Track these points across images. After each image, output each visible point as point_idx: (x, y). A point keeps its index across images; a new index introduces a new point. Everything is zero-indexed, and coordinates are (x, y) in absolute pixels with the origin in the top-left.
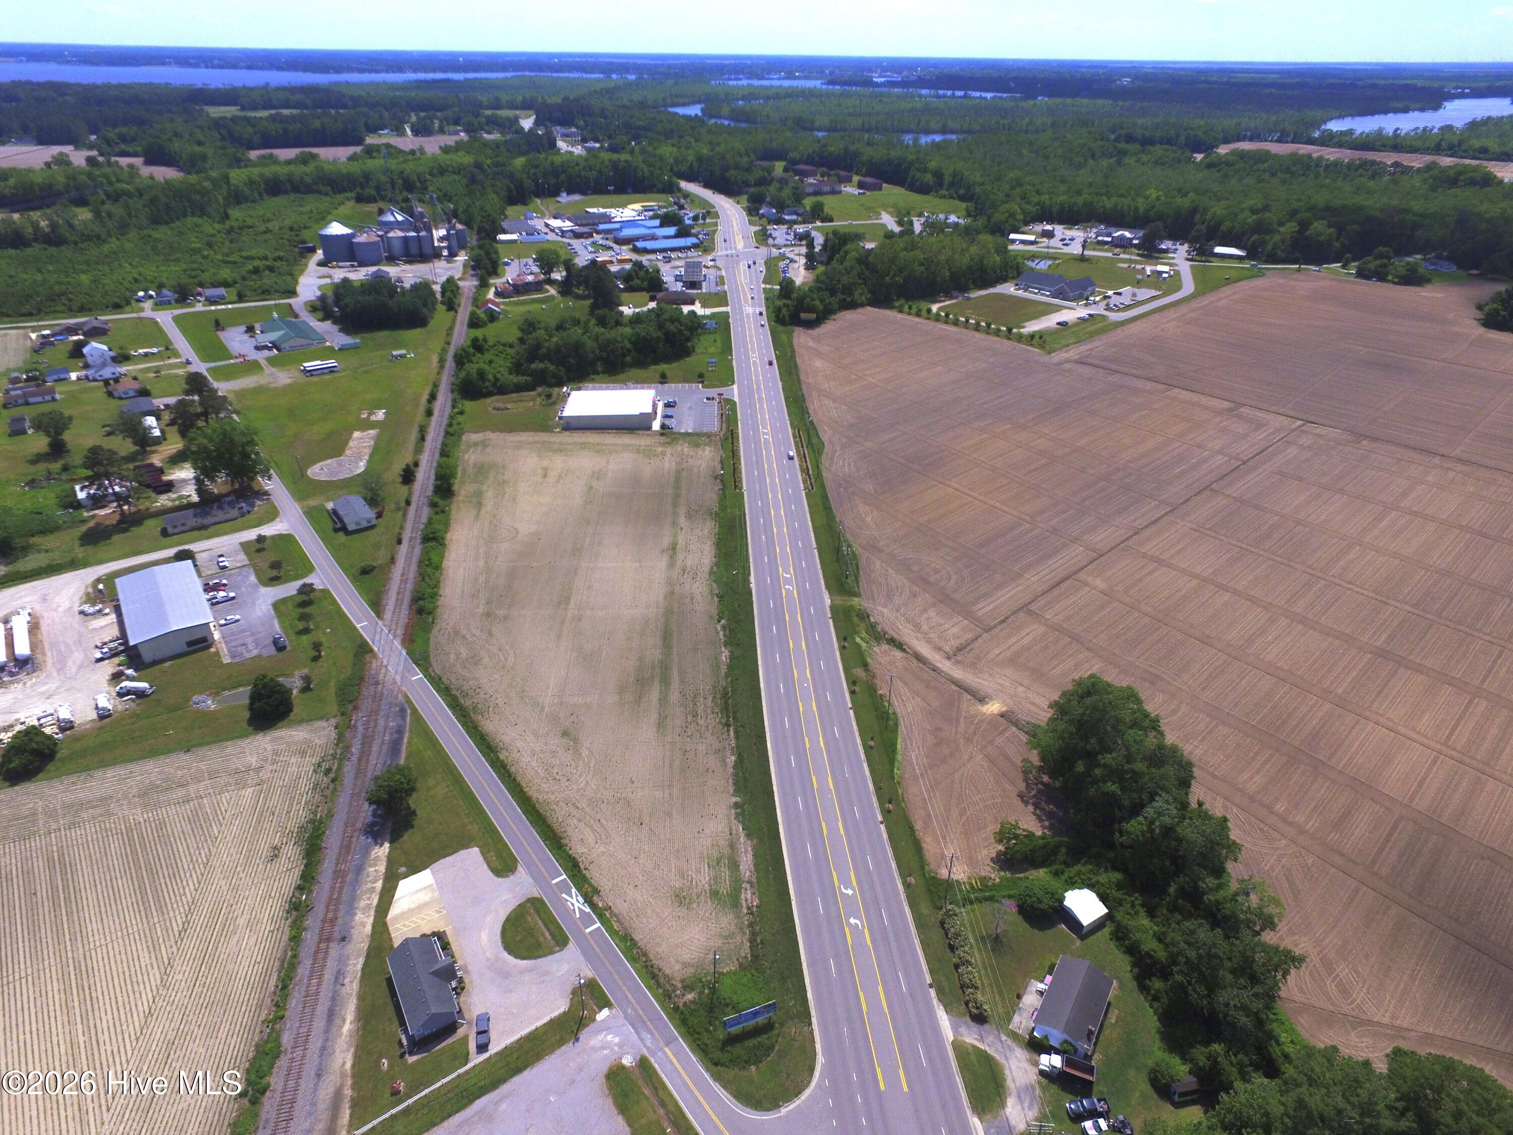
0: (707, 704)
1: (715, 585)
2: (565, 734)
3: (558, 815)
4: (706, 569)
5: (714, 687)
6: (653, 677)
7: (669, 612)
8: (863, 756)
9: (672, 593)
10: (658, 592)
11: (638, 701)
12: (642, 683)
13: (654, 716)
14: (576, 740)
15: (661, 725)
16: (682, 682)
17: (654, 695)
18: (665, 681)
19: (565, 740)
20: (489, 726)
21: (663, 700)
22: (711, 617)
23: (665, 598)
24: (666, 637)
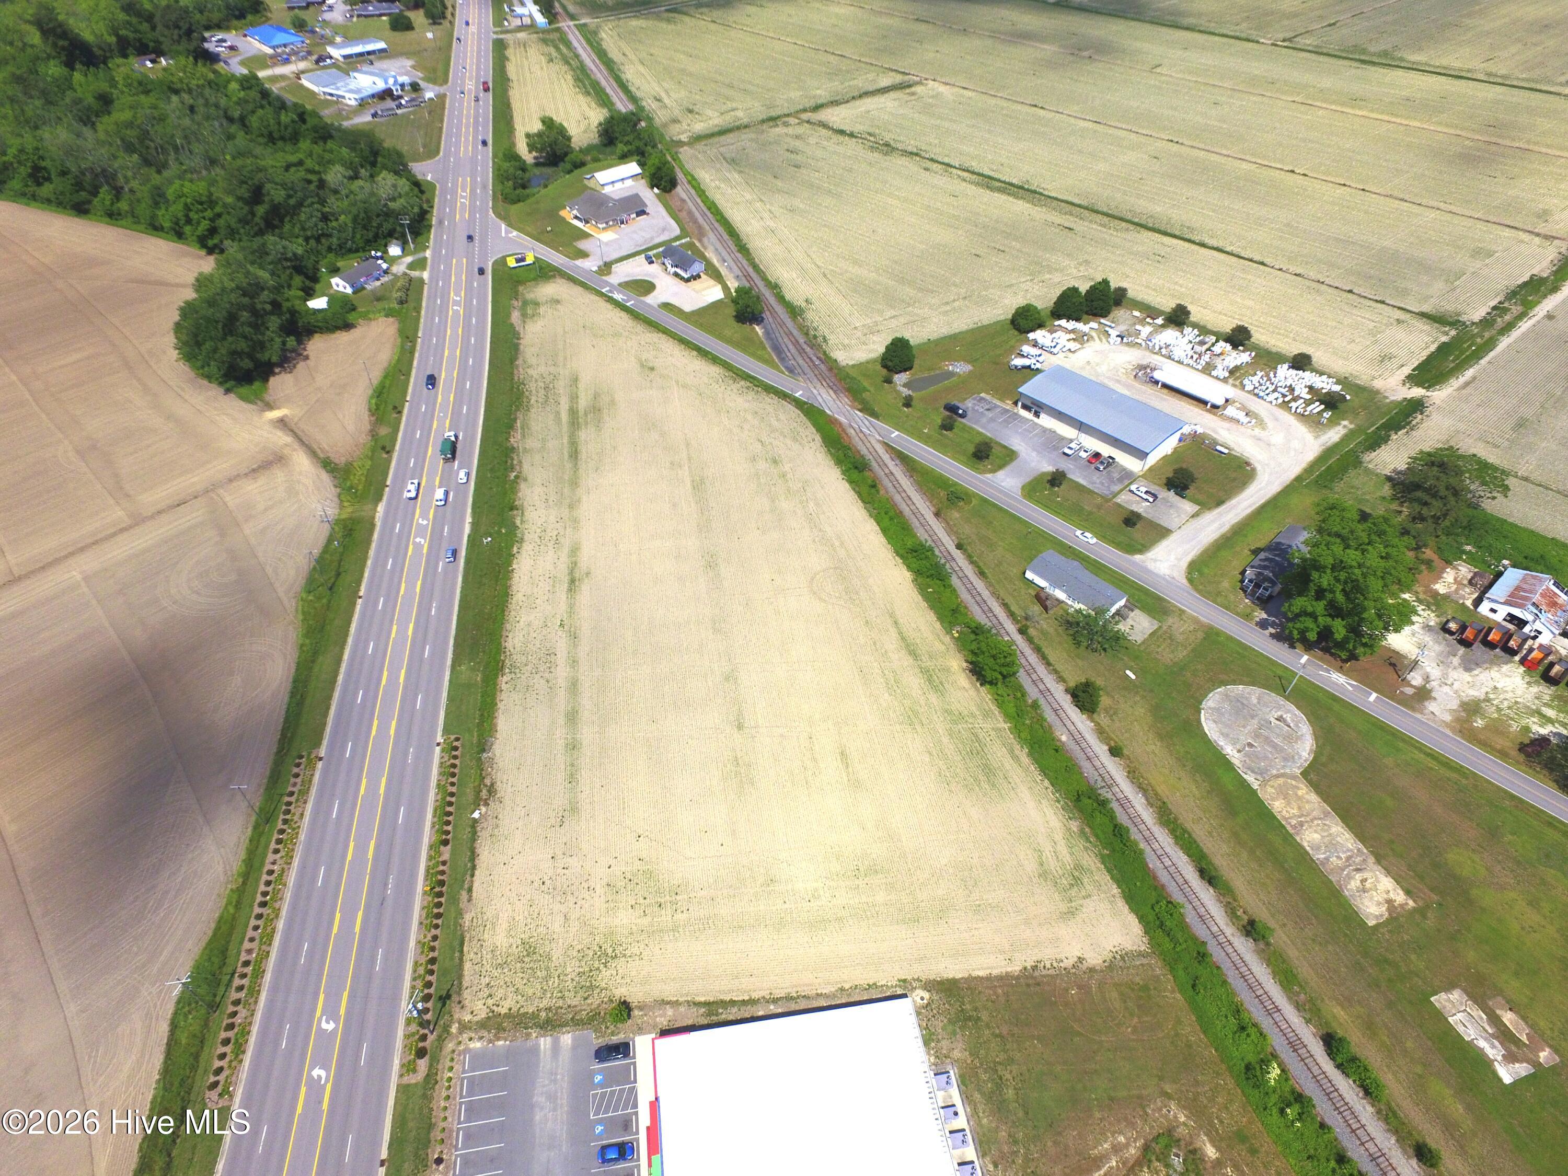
0: (535, 397)
1: (518, 522)
2: (652, 369)
3: (640, 328)
4: (527, 548)
5: (528, 410)
6: (586, 414)
7: (574, 483)
8: (414, 372)
9: (571, 507)
10: (588, 507)
11: (596, 396)
12: (595, 409)
13: (581, 386)
14: (642, 366)
15: (575, 380)
16: (558, 413)
17: (583, 403)
18: (573, 412)
19: (651, 365)
20: (715, 370)
21: (574, 398)
22: (525, 480)
23: (579, 501)
24: (574, 455)
